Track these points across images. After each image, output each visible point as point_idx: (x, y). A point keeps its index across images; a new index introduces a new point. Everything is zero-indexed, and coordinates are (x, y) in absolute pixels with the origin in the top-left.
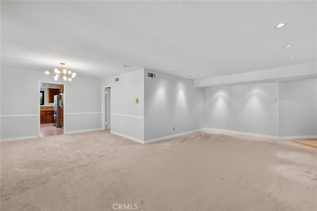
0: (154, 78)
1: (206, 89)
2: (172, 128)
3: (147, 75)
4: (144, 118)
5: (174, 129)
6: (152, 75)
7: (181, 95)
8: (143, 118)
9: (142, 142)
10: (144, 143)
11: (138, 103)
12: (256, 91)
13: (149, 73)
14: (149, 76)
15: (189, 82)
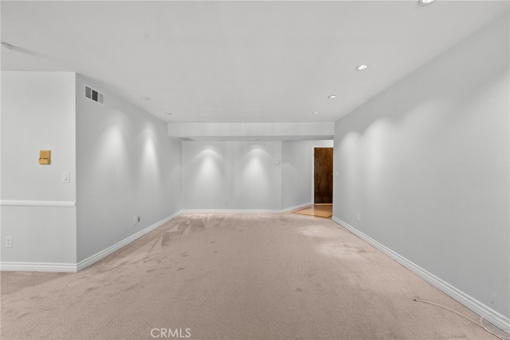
0: (100, 104)
1: (183, 142)
2: (135, 218)
3: (84, 93)
4: (77, 205)
5: (139, 220)
6: (95, 96)
7: (150, 150)
8: (73, 203)
9: (73, 267)
10: (75, 270)
11: (49, 163)
12: (257, 151)
13: (88, 89)
14: (88, 96)
15: (161, 126)
